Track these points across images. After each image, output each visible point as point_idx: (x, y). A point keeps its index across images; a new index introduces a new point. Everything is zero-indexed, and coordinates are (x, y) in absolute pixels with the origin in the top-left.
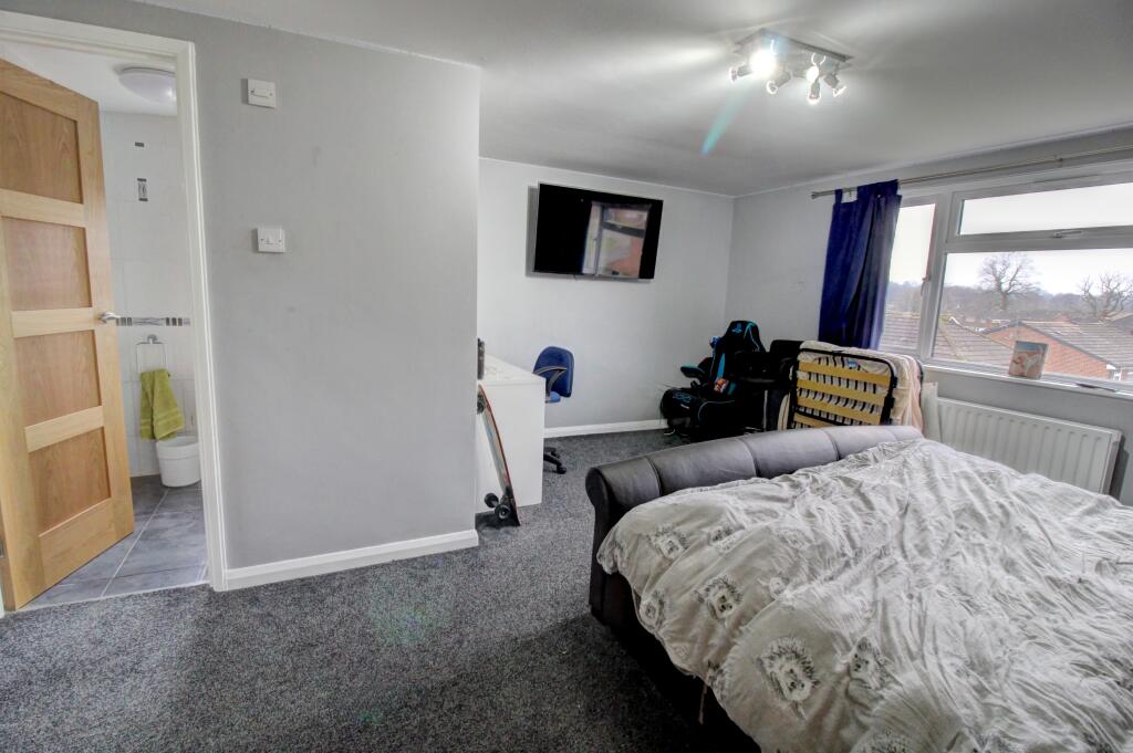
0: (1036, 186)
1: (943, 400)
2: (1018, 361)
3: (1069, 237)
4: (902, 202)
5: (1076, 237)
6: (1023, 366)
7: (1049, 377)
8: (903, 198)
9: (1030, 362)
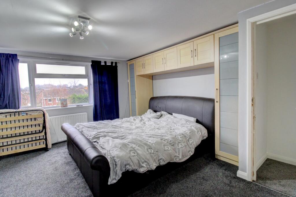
0: (56, 63)
1: (50, 117)
2: (62, 104)
3: (66, 76)
4: (20, 61)
5: (67, 76)
6: (64, 105)
7: (69, 106)
8: (20, 60)
9: (65, 103)
